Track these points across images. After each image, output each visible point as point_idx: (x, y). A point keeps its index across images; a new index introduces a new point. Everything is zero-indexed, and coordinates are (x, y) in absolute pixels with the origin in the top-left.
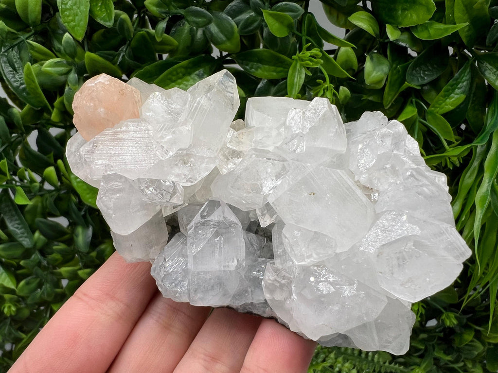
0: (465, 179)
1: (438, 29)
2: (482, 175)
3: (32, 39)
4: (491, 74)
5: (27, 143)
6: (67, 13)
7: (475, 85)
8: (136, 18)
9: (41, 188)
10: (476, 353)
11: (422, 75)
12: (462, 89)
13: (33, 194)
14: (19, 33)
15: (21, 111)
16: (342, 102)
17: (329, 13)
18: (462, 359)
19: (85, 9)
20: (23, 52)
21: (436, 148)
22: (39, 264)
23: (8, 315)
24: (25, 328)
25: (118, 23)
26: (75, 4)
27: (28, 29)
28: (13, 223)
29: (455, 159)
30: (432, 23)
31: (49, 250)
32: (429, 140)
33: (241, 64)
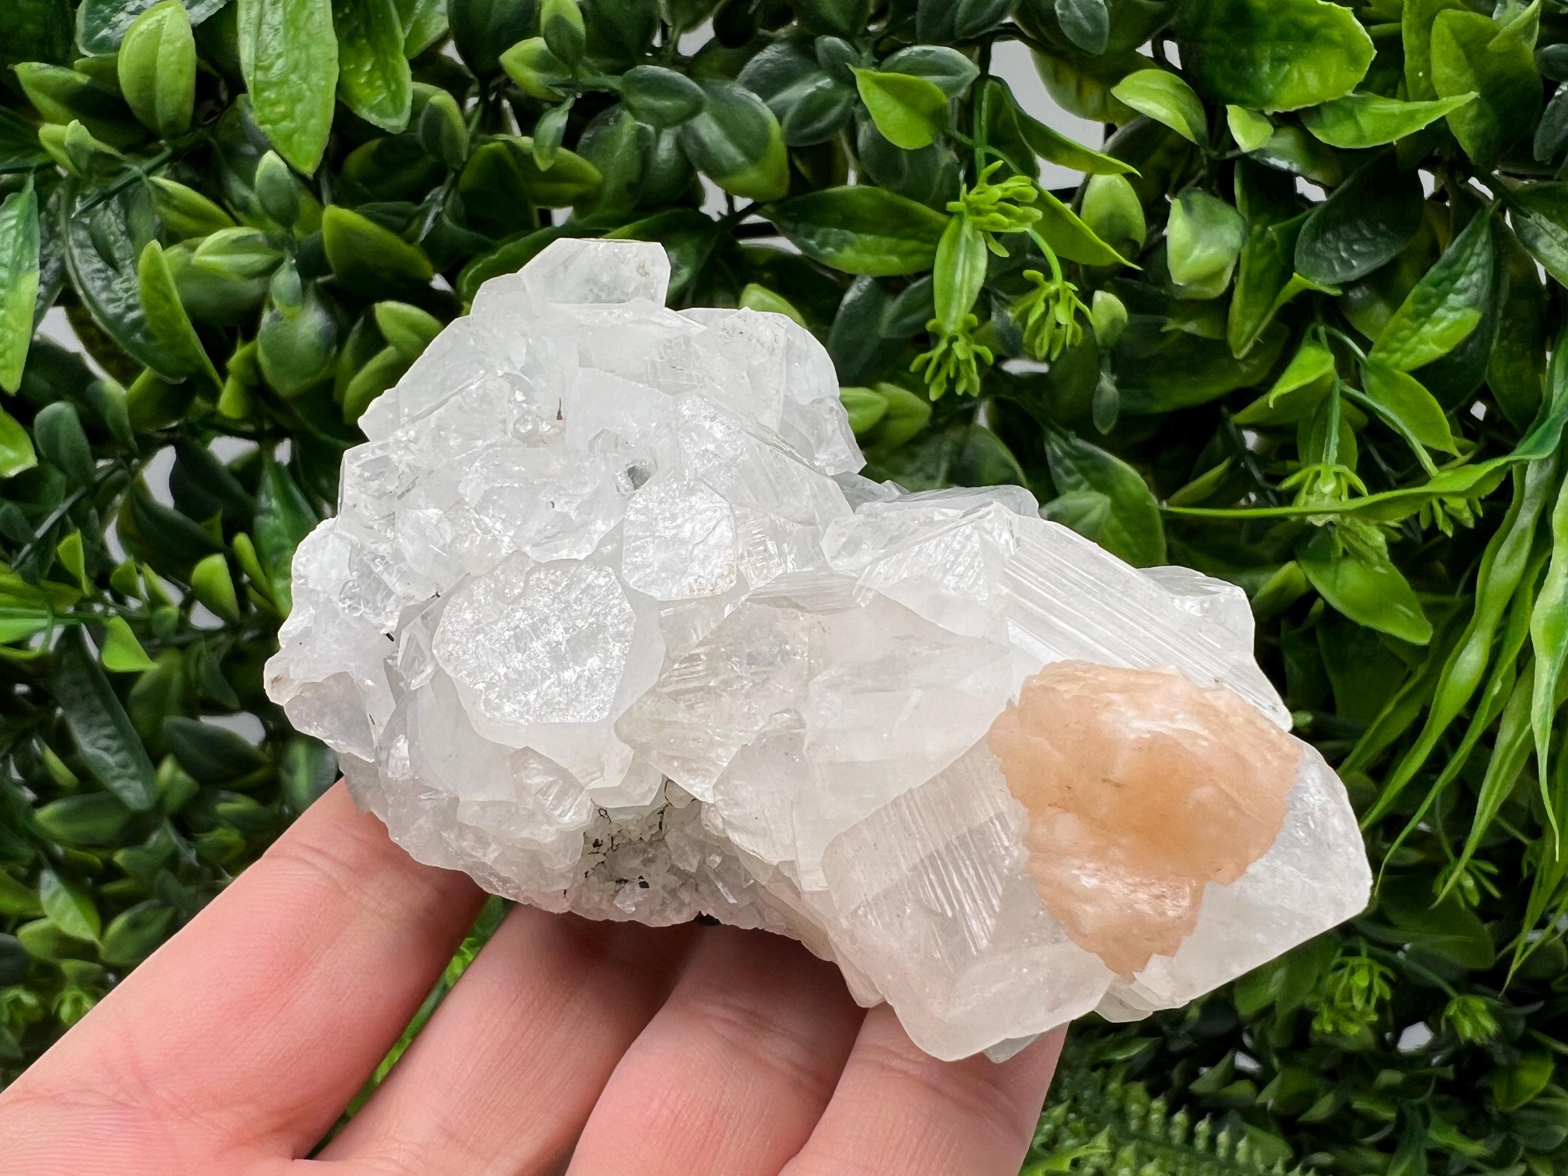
0: (1495, 567)
1: (1384, 116)
2: (1548, 554)
3: (163, 173)
4: (1556, 247)
5: (142, 486)
6: (270, 94)
7: (1506, 284)
8: (476, 105)
9: (183, 623)
11: (1344, 254)
12: (1469, 294)
13: (157, 641)
14: (127, 157)
15: (124, 390)
16: (1103, 339)
17: (1053, 79)
18: (1521, 1152)
19: (324, 79)
20: (134, 214)
21: (1399, 475)
22: (173, 861)
25: (421, 121)
26: (295, 68)
27: (151, 146)
28: (95, 734)
29: (1460, 503)
30: (1364, 100)
31: (203, 819)
32: (1374, 452)
33: (793, 236)
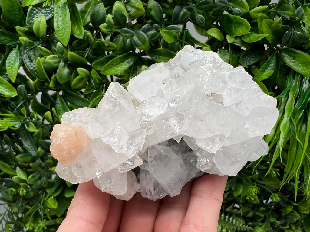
1: (255, 37)
3: (40, 45)
4: (287, 59)
5: (36, 99)
6: (59, 32)
7: (279, 65)
8: (95, 33)
9: (43, 123)
10: (296, 220)
11: (249, 60)
12: (272, 68)
13: (38, 126)
14: (34, 42)
15: (33, 82)
17: (197, 29)
18: (289, 224)
19: (68, 30)
20: (35, 52)
22: (40, 165)
23: (22, 195)
24: (31, 203)
25: (85, 37)
26: (64, 28)
27: (39, 40)
28: (27, 142)
30: (251, 33)
31: (46, 158)
33: (150, 55)
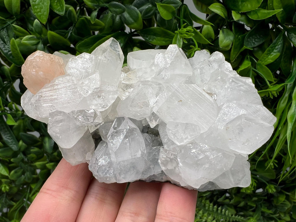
0: (280, 104)
1: (263, 13)
2: (291, 102)
3: (15, 23)
5: (13, 87)
6: (36, 7)
7: (285, 47)
8: (79, 9)
9: (22, 115)
10: (286, 208)
11: (254, 41)
12: (278, 50)
13: (17, 118)
14: (7, 20)
15: (9, 68)
17: (196, 4)
18: (278, 212)
19: (47, 4)
20: (9, 32)
21: (262, 86)
22: (23, 161)
23: (5, 192)
24: (15, 199)
25: (67, 13)
26: (41, 2)
27: (12, 17)
28: (6, 136)
29: (275, 92)
30: (260, 9)
31: (28, 152)
32: (258, 81)
33: (143, 37)
